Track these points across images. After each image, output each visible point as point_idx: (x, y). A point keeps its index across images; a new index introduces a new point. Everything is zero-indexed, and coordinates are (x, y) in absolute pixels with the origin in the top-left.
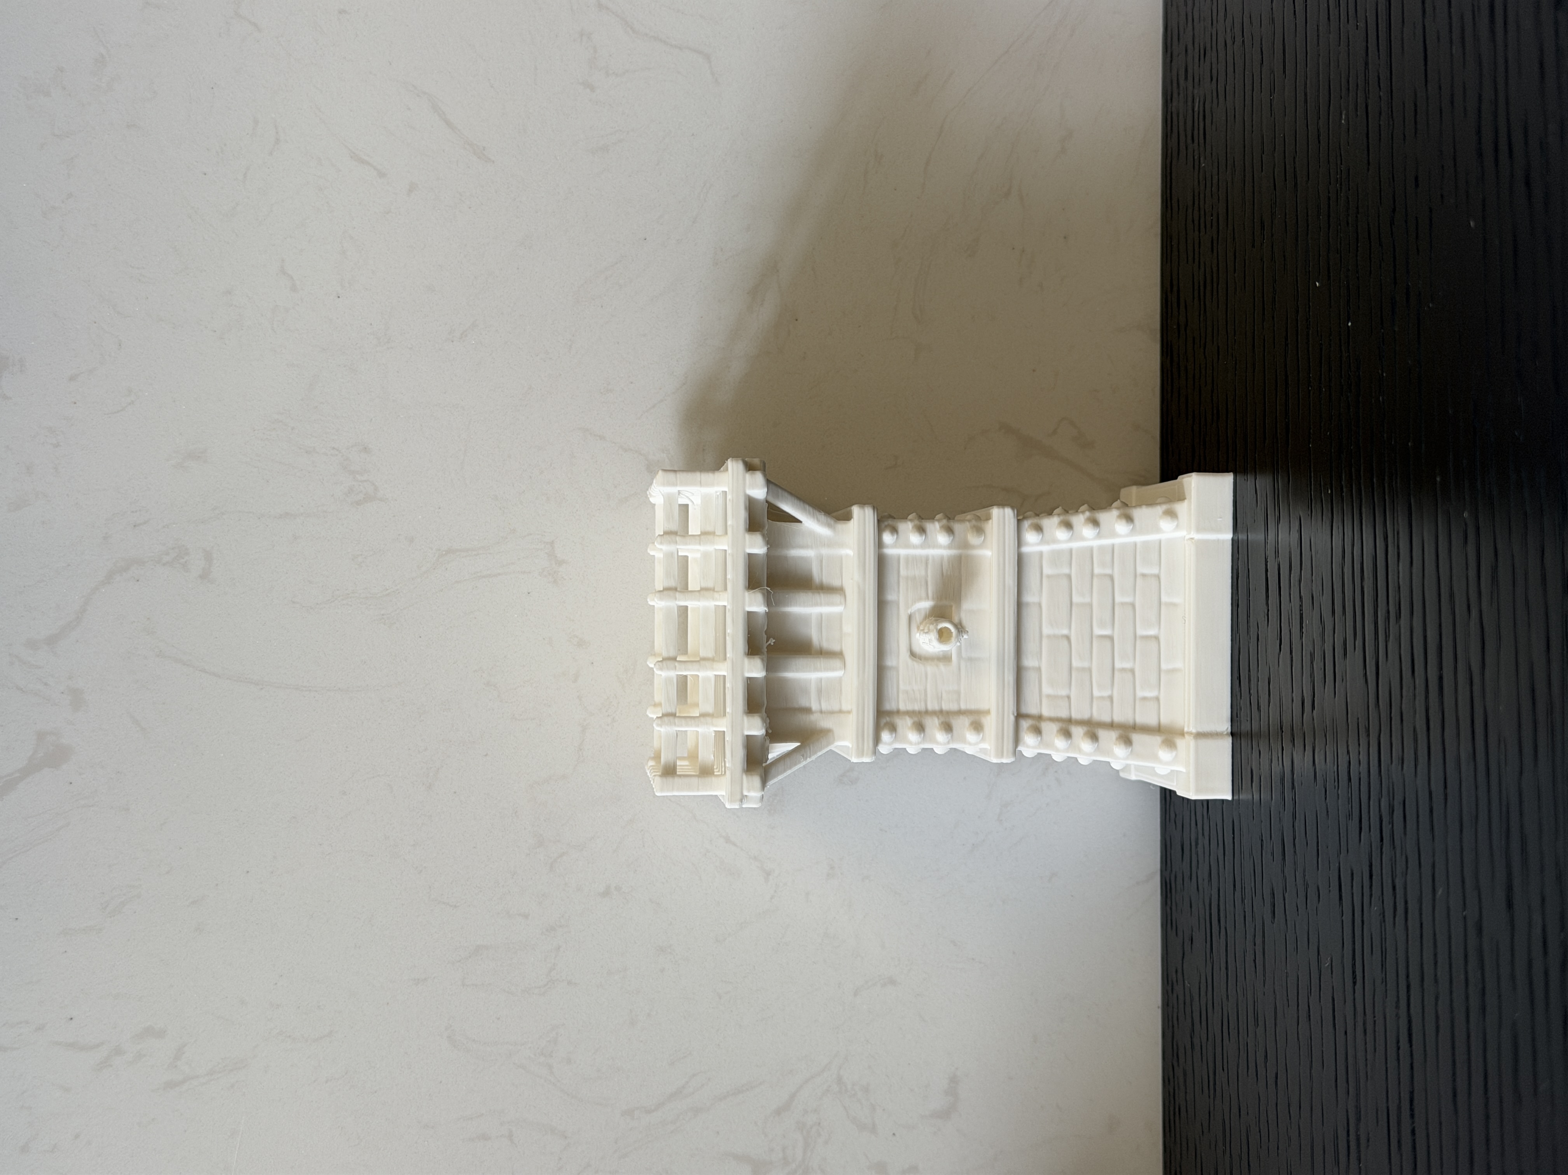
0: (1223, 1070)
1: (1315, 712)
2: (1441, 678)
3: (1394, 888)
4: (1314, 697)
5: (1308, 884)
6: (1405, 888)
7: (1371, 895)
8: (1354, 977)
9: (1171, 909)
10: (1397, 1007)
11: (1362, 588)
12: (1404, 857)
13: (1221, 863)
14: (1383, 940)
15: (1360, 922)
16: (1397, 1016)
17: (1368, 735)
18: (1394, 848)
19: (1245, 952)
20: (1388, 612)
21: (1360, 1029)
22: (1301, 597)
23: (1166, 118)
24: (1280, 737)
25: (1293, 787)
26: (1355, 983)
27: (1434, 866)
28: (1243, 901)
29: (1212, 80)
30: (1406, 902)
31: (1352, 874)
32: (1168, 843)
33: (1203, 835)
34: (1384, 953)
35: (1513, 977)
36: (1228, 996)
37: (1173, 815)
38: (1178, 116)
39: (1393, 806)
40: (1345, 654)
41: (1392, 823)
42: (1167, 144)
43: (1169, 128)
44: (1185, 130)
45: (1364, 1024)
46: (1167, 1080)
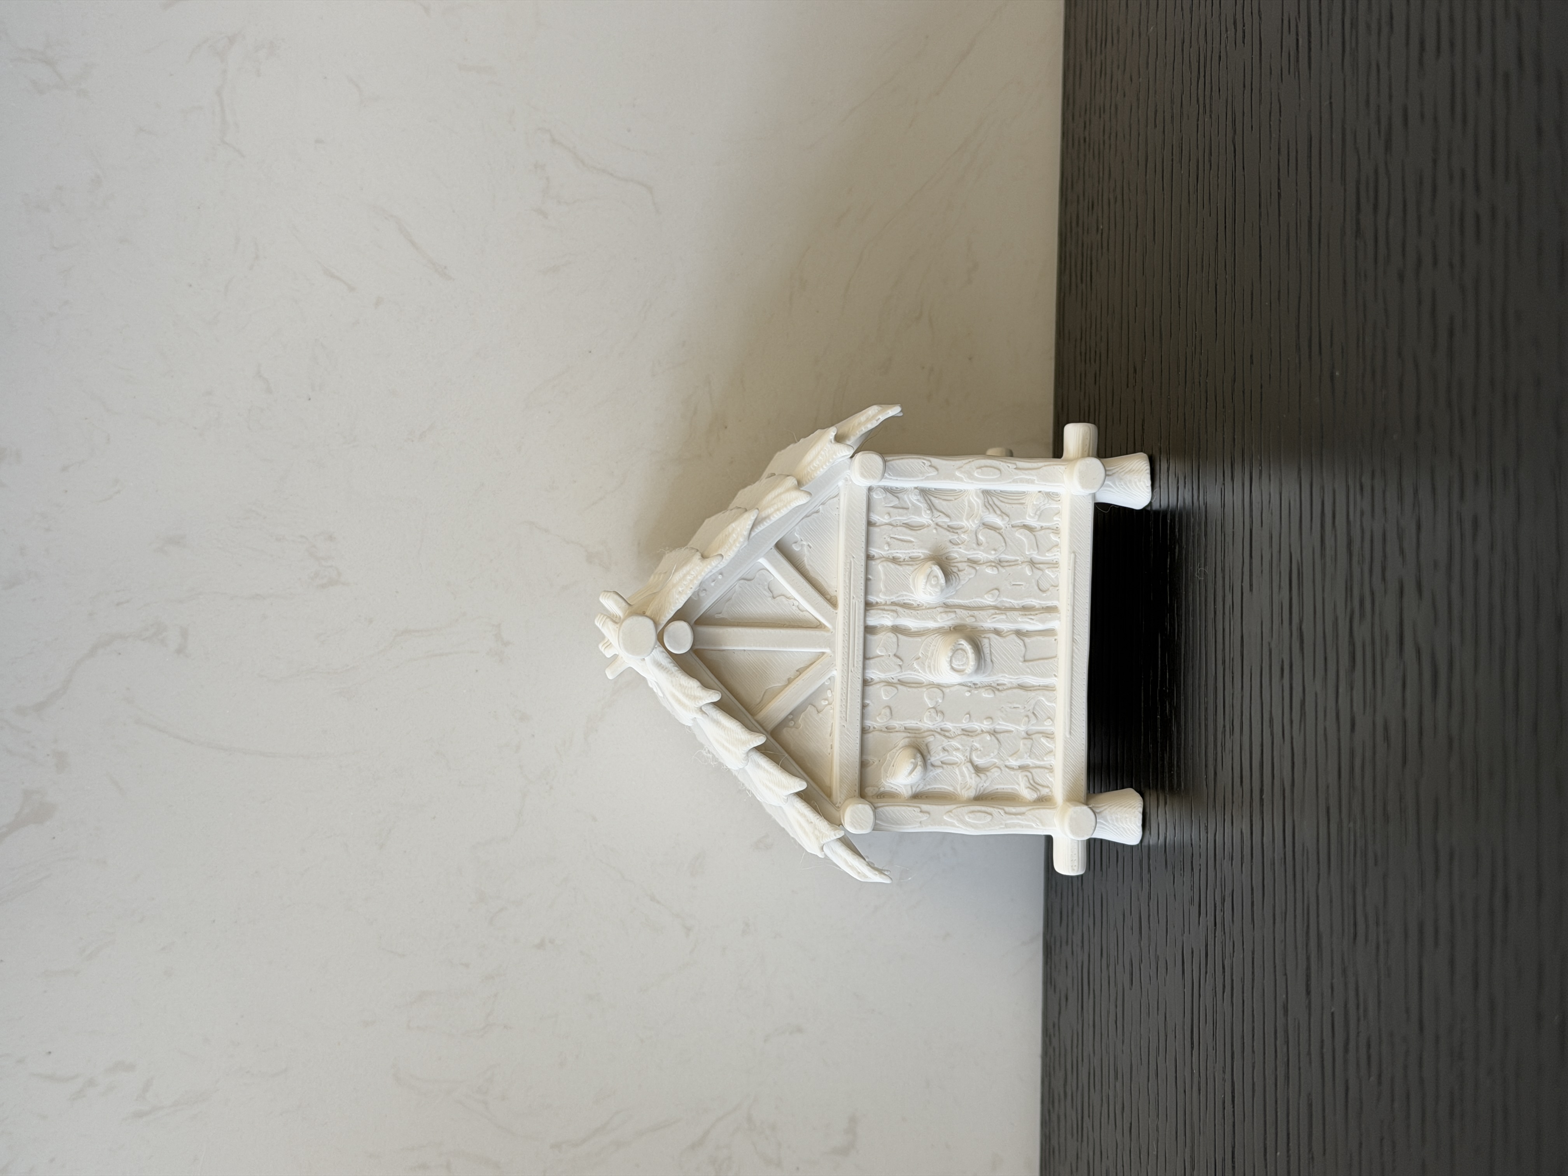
0: (1089, 1117)
2: (1262, 791)
3: (1224, 968)
5: (1158, 957)
6: (1232, 969)
7: (1206, 973)
8: (1192, 1043)
9: (1051, 968)
10: (1224, 1072)
12: (1232, 940)
13: (1092, 930)
14: (1215, 1012)
15: (1198, 996)
16: (1224, 1080)
17: (1207, 833)
18: (1224, 933)
19: (1108, 1012)
21: (1195, 1088)
23: (1061, 256)
25: (1149, 871)
26: (1192, 1048)
27: (1253, 953)
28: (1108, 966)
29: (1098, 231)
30: (1232, 980)
31: (1192, 952)
32: (1050, 909)
34: (1214, 1023)
35: (1309, 1053)
36: (1094, 1053)
37: (1054, 885)
39: (1224, 896)
41: (1223, 910)
42: (1061, 280)
43: (1063, 266)
44: (1076, 271)
45: (1199, 1083)
46: (1045, 1123)
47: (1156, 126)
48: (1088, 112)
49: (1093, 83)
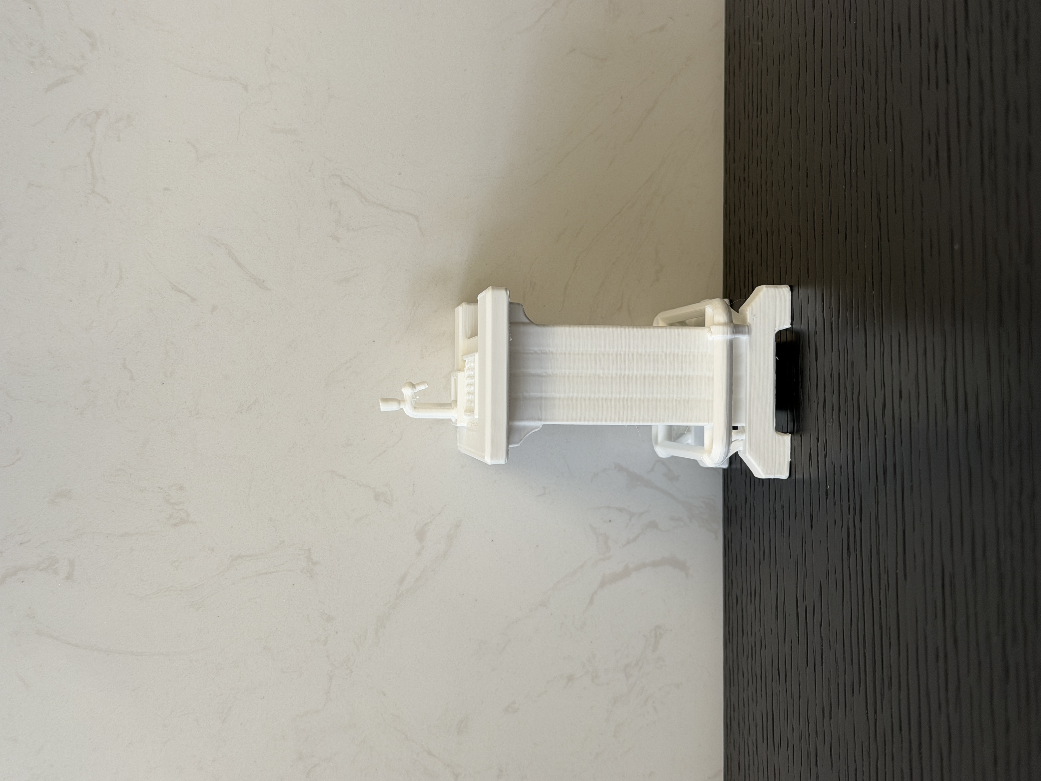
1: (832, 720)
2: (920, 744)
4: (831, 710)
11: (865, 653)
17: (869, 757)
20: (883, 679)
22: (821, 637)
23: (726, 261)
24: (807, 727)
25: (817, 765)
29: (757, 252)
32: (729, 757)
33: (754, 764)
37: (732, 741)
38: (734, 263)
40: (853, 692)
42: (727, 281)
43: (728, 270)
44: (739, 277)
47: (807, 186)
48: (747, 159)
49: (751, 139)
